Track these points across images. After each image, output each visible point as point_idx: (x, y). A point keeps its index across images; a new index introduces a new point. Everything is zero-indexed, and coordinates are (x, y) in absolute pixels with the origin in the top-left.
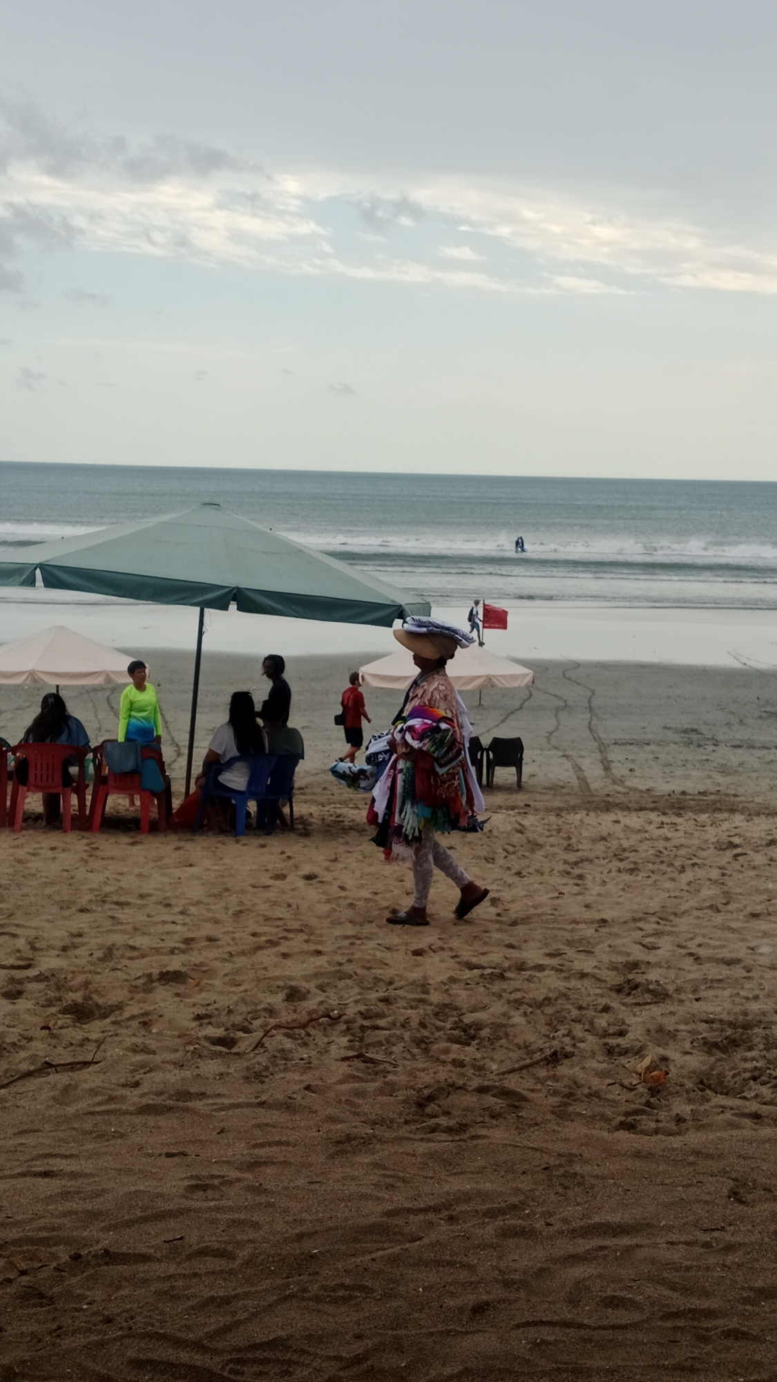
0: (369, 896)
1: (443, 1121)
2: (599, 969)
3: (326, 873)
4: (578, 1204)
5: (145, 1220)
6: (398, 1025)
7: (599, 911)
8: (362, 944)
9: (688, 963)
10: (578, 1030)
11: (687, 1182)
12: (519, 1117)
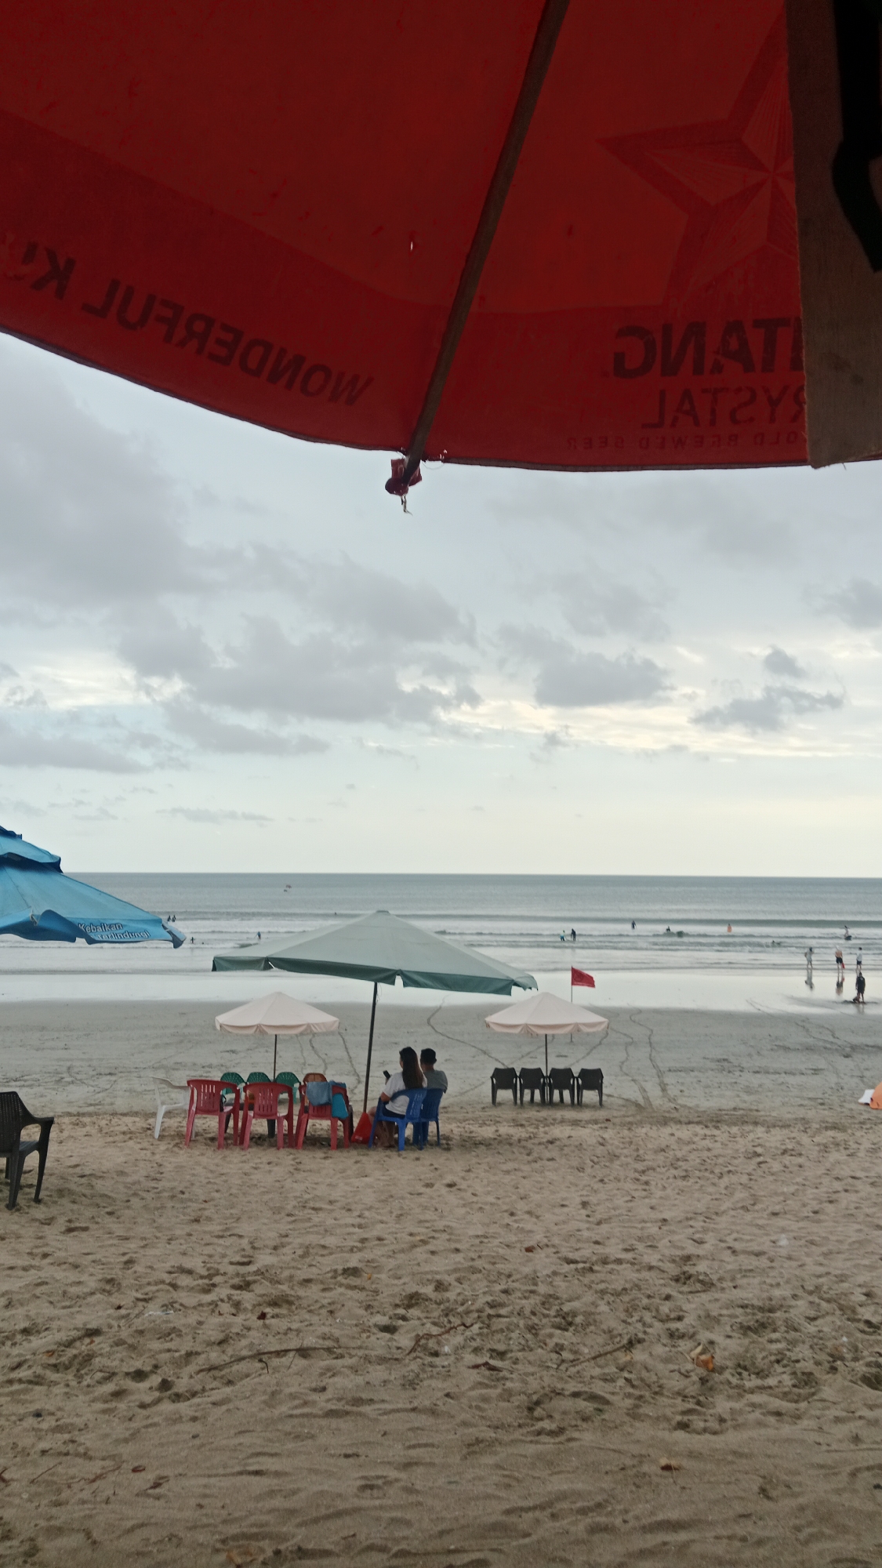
0: (494, 1201)
1: (546, 1425)
2: (662, 1261)
3: (463, 1181)
4: (647, 1502)
5: (327, 1517)
6: (515, 1313)
7: (661, 1212)
8: (489, 1242)
9: (727, 1256)
10: (648, 1317)
11: (727, 1479)
12: (603, 1420)
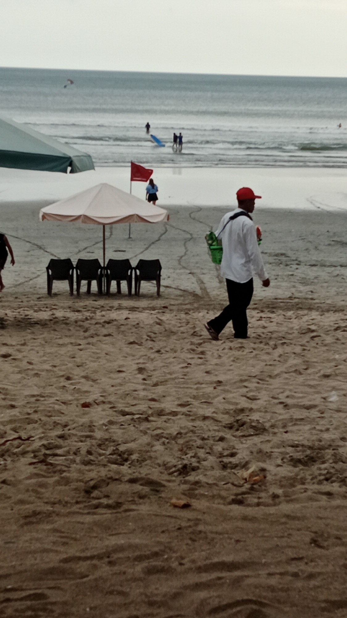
0: (50, 368)
1: (105, 501)
2: (216, 413)
3: (18, 353)
4: (203, 551)
6: (71, 453)
7: (216, 375)
8: (45, 400)
9: (280, 409)
10: (201, 453)
11: (280, 534)
12: (160, 497)
